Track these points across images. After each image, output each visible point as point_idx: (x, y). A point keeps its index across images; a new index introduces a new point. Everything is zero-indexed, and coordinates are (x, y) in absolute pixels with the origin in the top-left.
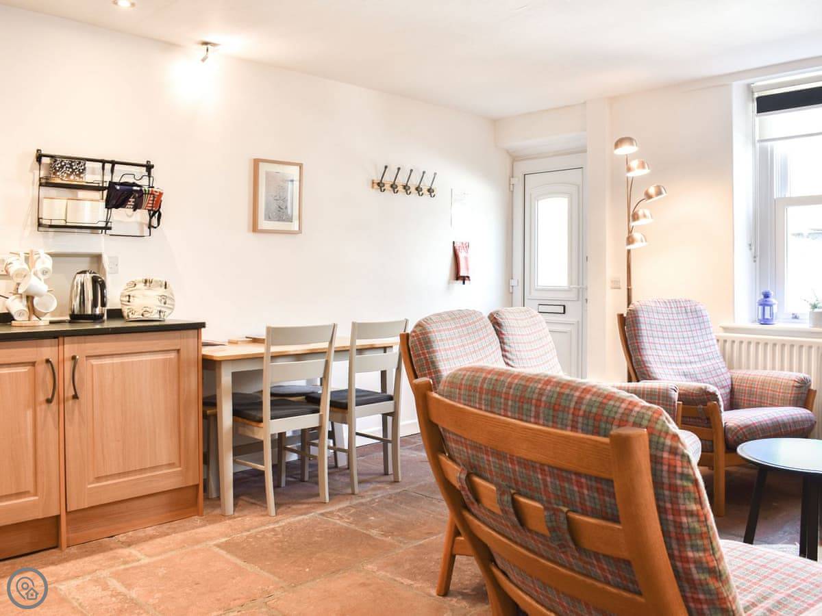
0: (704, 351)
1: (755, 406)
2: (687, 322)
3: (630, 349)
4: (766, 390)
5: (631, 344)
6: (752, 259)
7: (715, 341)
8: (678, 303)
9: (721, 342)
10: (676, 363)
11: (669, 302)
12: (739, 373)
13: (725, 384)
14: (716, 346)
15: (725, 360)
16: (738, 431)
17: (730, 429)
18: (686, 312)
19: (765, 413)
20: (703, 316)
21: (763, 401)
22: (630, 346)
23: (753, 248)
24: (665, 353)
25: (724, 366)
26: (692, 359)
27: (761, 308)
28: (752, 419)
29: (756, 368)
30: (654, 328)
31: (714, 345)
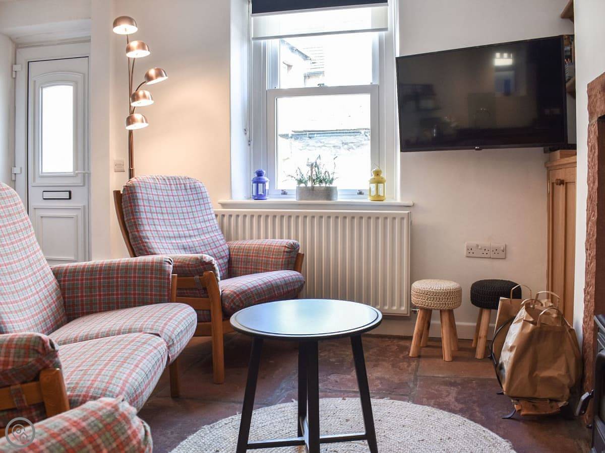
0: (203, 225)
1: (251, 273)
2: (186, 198)
3: (127, 225)
4: (260, 257)
5: (128, 220)
6: (247, 143)
7: (214, 216)
8: (177, 181)
9: (219, 217)
10: (175, 237)
11: (169, 179)
12: (235, 244)
13: (223, 254)
14: (215, 220)
15: (223, 233)
16: (235, 298)
17: (227, 296)
18: (186, 189)
19: (260, 278)
20: (201, 193)
21: (258, 267)
22: (126, 223)
23: (248, 133)
24: (164, 228)
25: (222, 238)
26: (191, 233)
27: (254, 185)
28: (248, 285)
29: (252, 238)
30: (152, 204)
31: (213, 219)
